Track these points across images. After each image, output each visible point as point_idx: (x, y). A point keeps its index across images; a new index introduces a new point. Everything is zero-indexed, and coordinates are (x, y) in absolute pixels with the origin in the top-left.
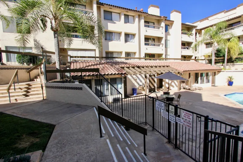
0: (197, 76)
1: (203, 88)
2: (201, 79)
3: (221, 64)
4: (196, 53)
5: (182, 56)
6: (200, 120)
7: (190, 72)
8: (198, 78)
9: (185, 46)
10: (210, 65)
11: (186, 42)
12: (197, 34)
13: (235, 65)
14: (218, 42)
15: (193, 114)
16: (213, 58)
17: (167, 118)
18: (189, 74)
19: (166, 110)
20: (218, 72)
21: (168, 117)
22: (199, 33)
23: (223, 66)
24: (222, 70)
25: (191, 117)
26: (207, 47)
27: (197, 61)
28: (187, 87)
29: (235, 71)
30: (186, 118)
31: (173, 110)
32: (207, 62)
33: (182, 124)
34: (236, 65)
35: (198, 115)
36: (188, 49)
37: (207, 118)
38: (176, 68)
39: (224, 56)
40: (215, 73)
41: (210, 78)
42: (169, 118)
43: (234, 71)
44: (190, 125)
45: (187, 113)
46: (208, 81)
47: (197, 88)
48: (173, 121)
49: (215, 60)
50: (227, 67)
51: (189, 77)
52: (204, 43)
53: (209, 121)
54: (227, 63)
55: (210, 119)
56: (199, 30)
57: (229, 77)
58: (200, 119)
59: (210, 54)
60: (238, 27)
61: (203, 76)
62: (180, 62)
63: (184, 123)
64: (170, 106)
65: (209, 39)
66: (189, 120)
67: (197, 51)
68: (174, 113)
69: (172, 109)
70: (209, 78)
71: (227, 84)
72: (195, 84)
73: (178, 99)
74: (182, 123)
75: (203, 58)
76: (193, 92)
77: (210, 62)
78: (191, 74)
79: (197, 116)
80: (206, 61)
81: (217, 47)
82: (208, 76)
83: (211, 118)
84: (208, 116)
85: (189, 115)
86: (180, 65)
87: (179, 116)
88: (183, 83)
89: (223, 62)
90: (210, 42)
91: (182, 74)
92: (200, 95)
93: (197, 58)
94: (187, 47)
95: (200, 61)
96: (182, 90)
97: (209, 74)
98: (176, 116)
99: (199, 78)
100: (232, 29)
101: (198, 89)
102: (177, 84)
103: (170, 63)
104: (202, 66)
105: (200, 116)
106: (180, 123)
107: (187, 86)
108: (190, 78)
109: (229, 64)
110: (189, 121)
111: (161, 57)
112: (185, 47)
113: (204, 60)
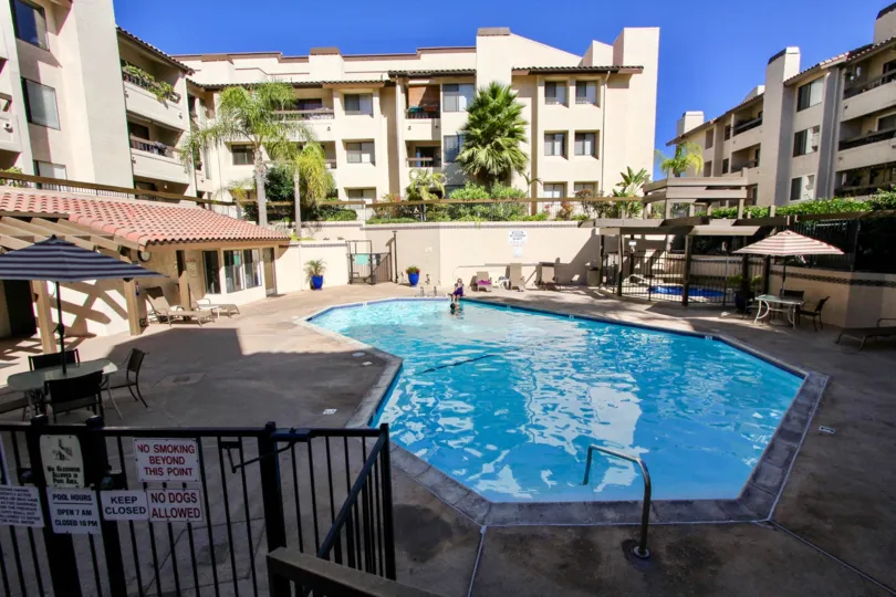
0: (213, 264)
1: (238, 305)
2: (229, 274)
3: (287, 223)
4: (199, 178)
5: (138, 181)
6: (237, 462)
7: (181, 247)
8: (217, 270)
9: (148, 139)
10: (254, 223)
11: (152, 120)
12: (197, 101)
13: (321, 226)
14: (270, 149)
15: (199, 442)
16: (262, 202)
17: (40, 524)
18: (180, 254)
19: (20, 471)
20: (281, 247)
21: (39, 513)
22: (203, 103)
23: (292, 230)
24: (292, 242)
25: (191, 460)
26: (236, 162)
27: (207, 205)
28: (174, 310)
29: (324, 246)
30: (165, 477)
31: (76, 460)
32: (244, 214)
33: (144, 517)
34: (325, 226)
35: (224, 439)
36: (161, 152)
37: (268, 438)
38: (110, 230)
39: (291, 198)
40: (272, 250)
41: (260, 269)
42: (54, 516)
43: (321, 246)
44: (191, 505)
45: (164, 449)
46: (254, 282)
47: (218, 311)
48: (83, 523)
49: (269, 208)
50: (304, 232)
51: (181, 268)
52: (226, 143)
53: (281, 445)
54: (303, 219)
55: (282, 438)
56: (203, 90)
57: (312, 263)
58: (235, 452)
59: (249, 187)
60: (319, 114)
61: (233, 263)
62: (127, 202)
63: (158, 506)
64: (44, 439)
65: (240, 128)
66: (184, 478)
67: (203, 167)
68: (81, 475)
69: (62, 457)
70: (255, 268)
71: (308, 286)
72: (208, 296)
73: (132, 374)
74: (142, 510)
75: (228, 198)
76: (204, 326)
77: (252, 213)
78: (187, 257)
79: (221, 445)
80: (239, 211)
81: (270, 166)
82: (252, 261)
83: (287, 432)
84: (271, 427)
85: (176, 455)
86: (129, 216)
87: (120, 482)
88: (154, 298)
89: (292, 218)
90: (245, 145)
91: (145, 256)
92: (231, 337)
93: (205, 197)
94: (159, 144)
95: (218, 209)
96: (155, 328)
97: (255, 254)
98: (98, 489)
99: (222, 272)
100: (303, 115)
101: (222, 314)
102: (122, 302)
103: (72, 205)
104: (228, 225)
105: (235, 439)
106: (133, 517)
107: (174, 308)
108: (184, 272)
109: (308, 223)
110: (184, 485)
111: (8, 168)
112: (151, 143)
113: (233, 204)
